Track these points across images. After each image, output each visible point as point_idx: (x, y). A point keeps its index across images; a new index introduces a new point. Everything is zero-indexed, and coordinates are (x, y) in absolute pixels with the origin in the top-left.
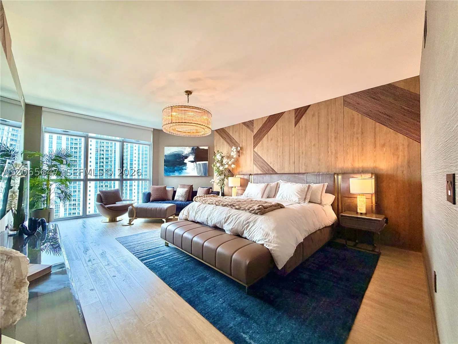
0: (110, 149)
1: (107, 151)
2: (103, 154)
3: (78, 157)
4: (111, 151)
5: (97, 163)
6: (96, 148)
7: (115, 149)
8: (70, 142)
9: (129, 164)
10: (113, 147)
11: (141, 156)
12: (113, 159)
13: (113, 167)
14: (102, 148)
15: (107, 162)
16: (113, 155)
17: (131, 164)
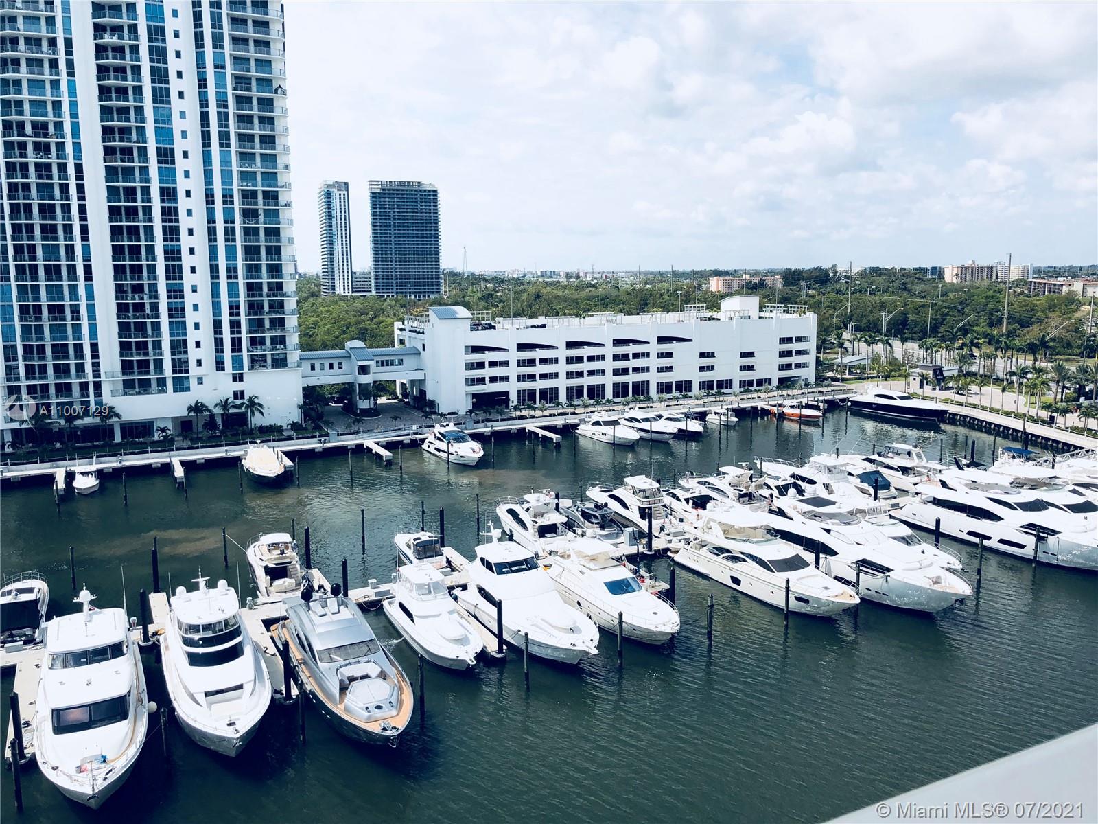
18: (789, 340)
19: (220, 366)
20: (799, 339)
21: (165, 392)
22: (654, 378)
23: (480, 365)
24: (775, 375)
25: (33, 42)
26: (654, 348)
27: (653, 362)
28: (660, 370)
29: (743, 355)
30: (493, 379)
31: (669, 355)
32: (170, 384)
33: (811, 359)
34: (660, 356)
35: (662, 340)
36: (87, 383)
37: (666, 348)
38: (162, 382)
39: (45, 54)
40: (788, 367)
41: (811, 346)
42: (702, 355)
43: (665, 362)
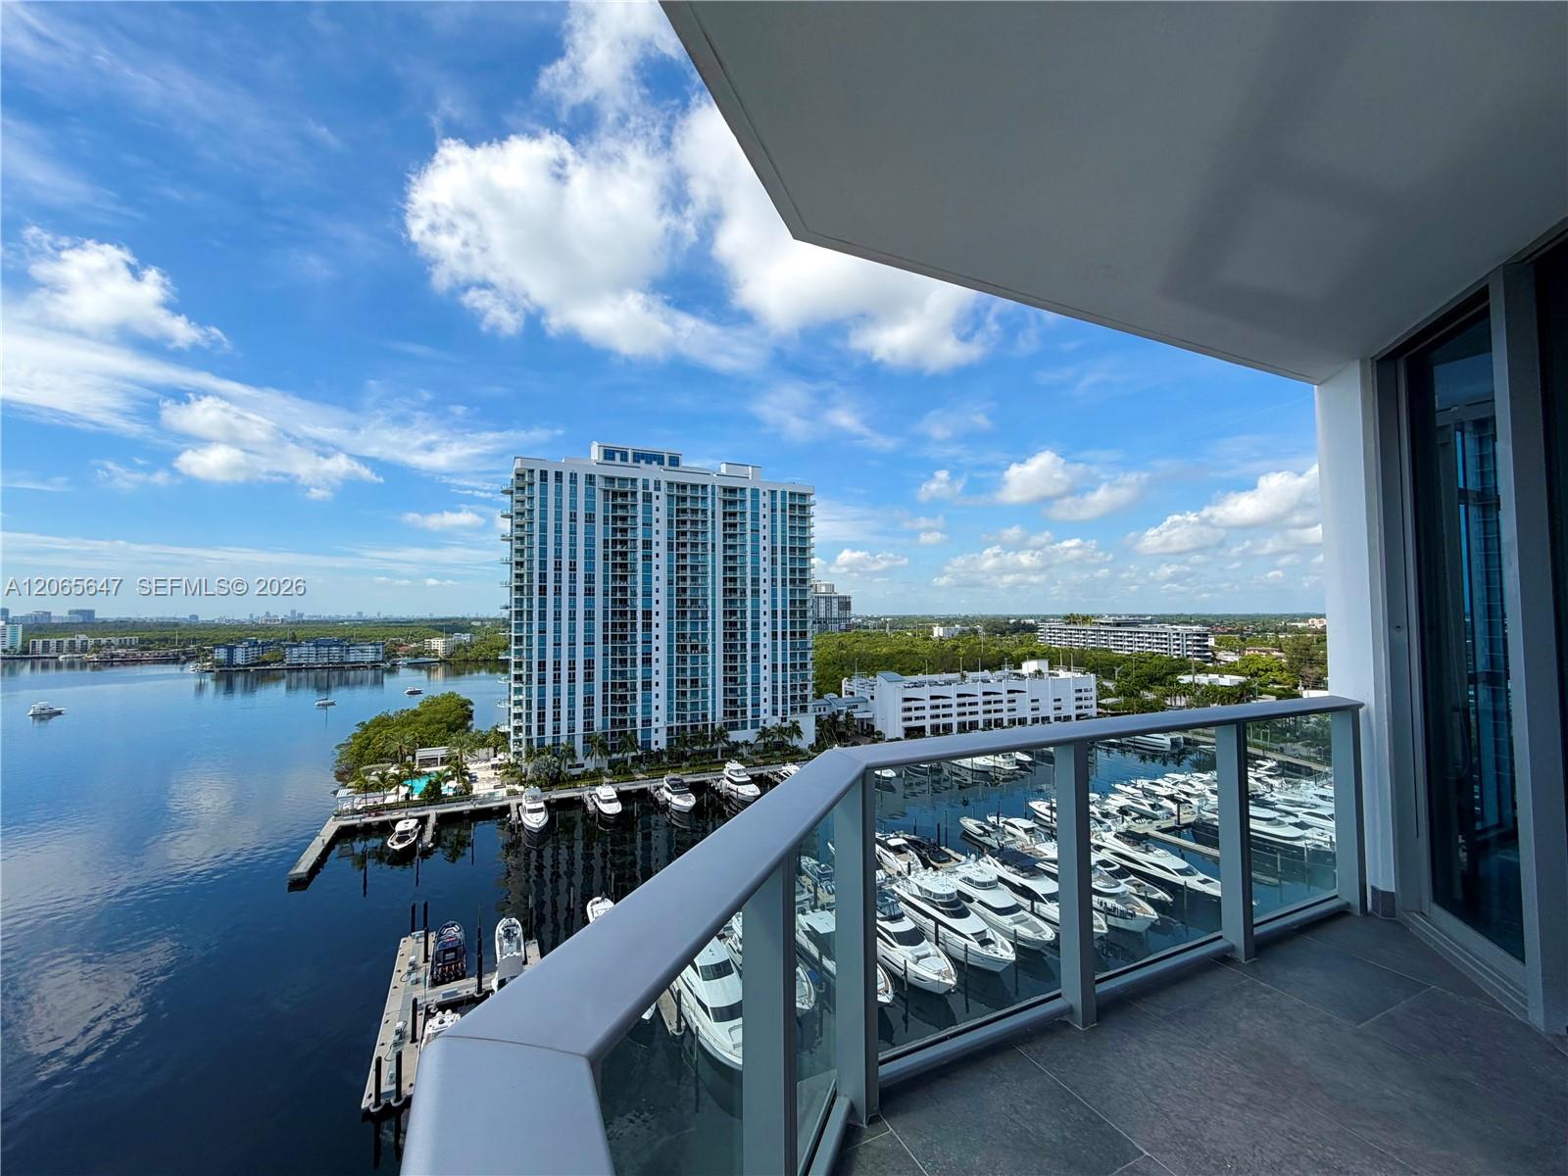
0: (700, 538)
1: (694, 545)
2: (684, 556)
3: (629, 566)
4: (704, 545)
5: (670, 582)
6: (669, 538)
7: (713, 538)
8: (610, 526)
9: (749, 581)
10: (709, 535)
11: (779, 556)
12: (709, 569)
13: (710, 592)
14: (682, 540)
15: (694, 579)
16: (710, 558)
17: (755, 581)
18: (1080, 691)
19: (775, 712)
20: (1086, 691)
21: (746, 728)
22: (1005, 716)
23: (910, 709)
24: (1073, 713)
25: (695, 511)
26: (1005, 697)
27: (1005, 706)
28: (1009, 710)
29: (1055, 700)
30: (917, 718)
31: (1014, 701)
32: (749, 725)
33: (1093, 702)
34: (1009, 701)
35: (1010, 692)
36: (707, 725)
37: (1012, 696)
38: (744, 723)
39: (700, 517)
40: (1081, 707)
41: (1094, 694)
42: (1032, 701)
43: (1012, 705)
